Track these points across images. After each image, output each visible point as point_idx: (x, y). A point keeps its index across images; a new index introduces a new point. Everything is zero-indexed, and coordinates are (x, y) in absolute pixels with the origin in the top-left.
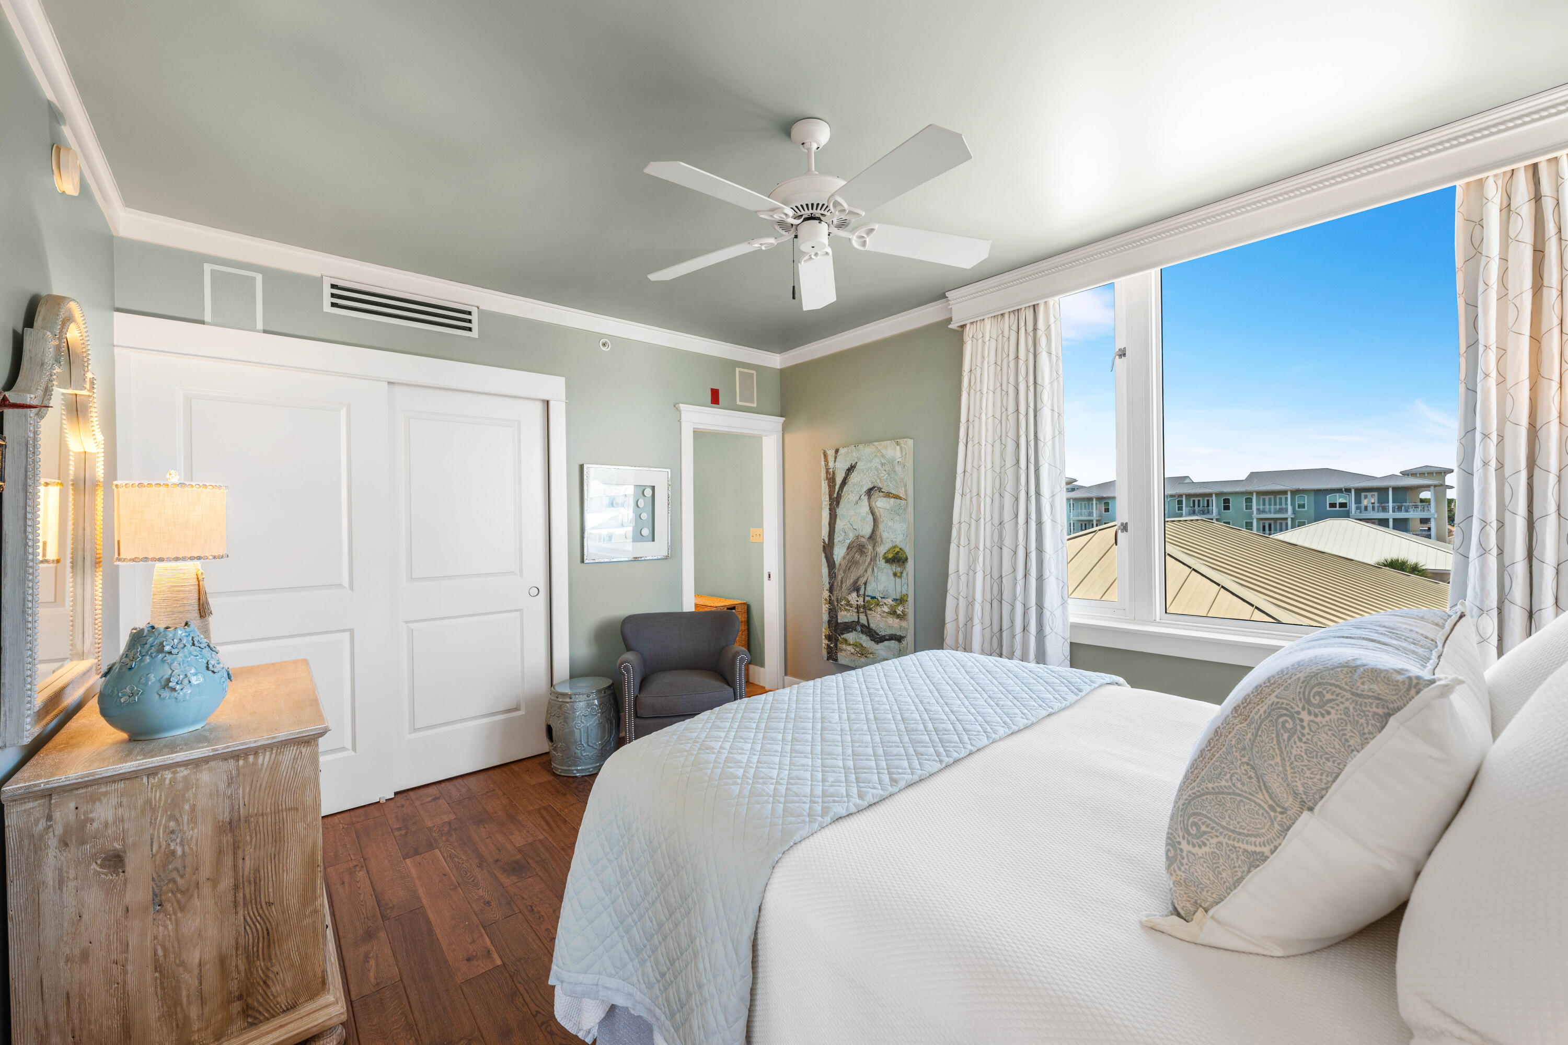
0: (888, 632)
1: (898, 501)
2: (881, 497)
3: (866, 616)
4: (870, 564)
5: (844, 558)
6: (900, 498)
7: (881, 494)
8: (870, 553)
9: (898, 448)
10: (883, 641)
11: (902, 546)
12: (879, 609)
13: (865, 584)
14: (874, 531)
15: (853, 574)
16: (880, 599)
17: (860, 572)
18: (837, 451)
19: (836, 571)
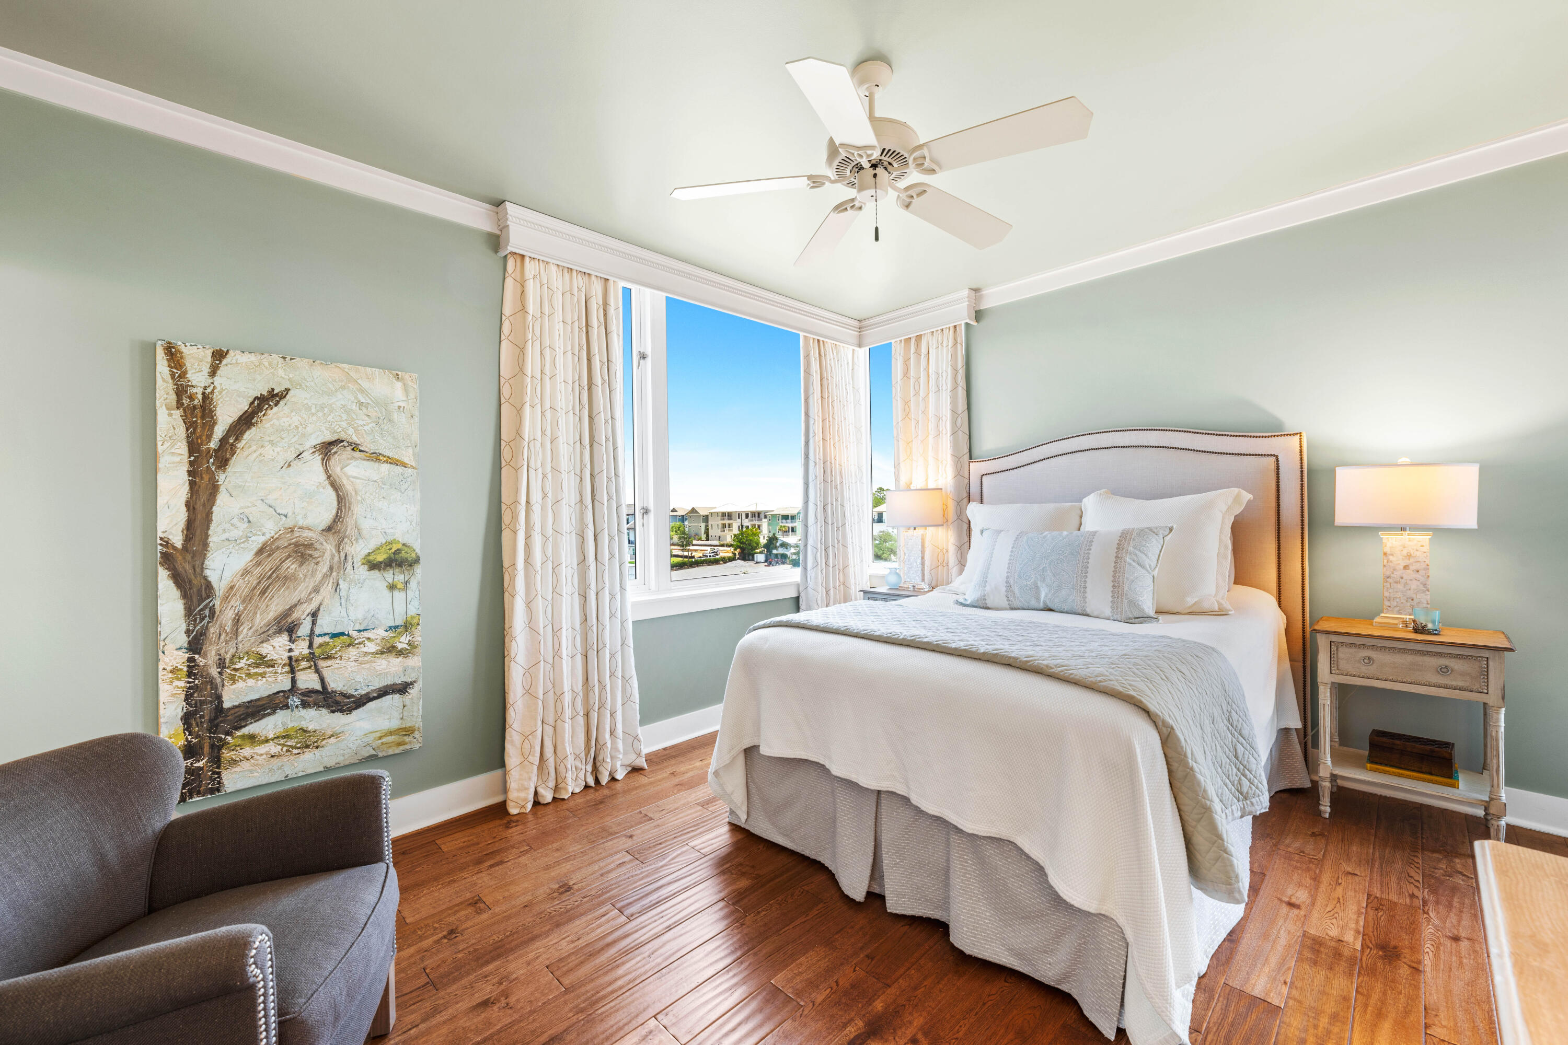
0: (378, 684)
1: (399, 469)
2: (357, 459)
3: (317, 671)
4: (326, 576)
5: (246, 572)
6: (404, 465)
7: (357, 454)
8: (327, 556)
9: (399, 385)
10: (364, 704)
11: (409, 540)
12: (352, 652)
13: (314, 615)
14: (338, 518)
15: (276, 600)
16: (354, 634)
17: (301, 591)
18: (219, 356)
19: (217, 603)
